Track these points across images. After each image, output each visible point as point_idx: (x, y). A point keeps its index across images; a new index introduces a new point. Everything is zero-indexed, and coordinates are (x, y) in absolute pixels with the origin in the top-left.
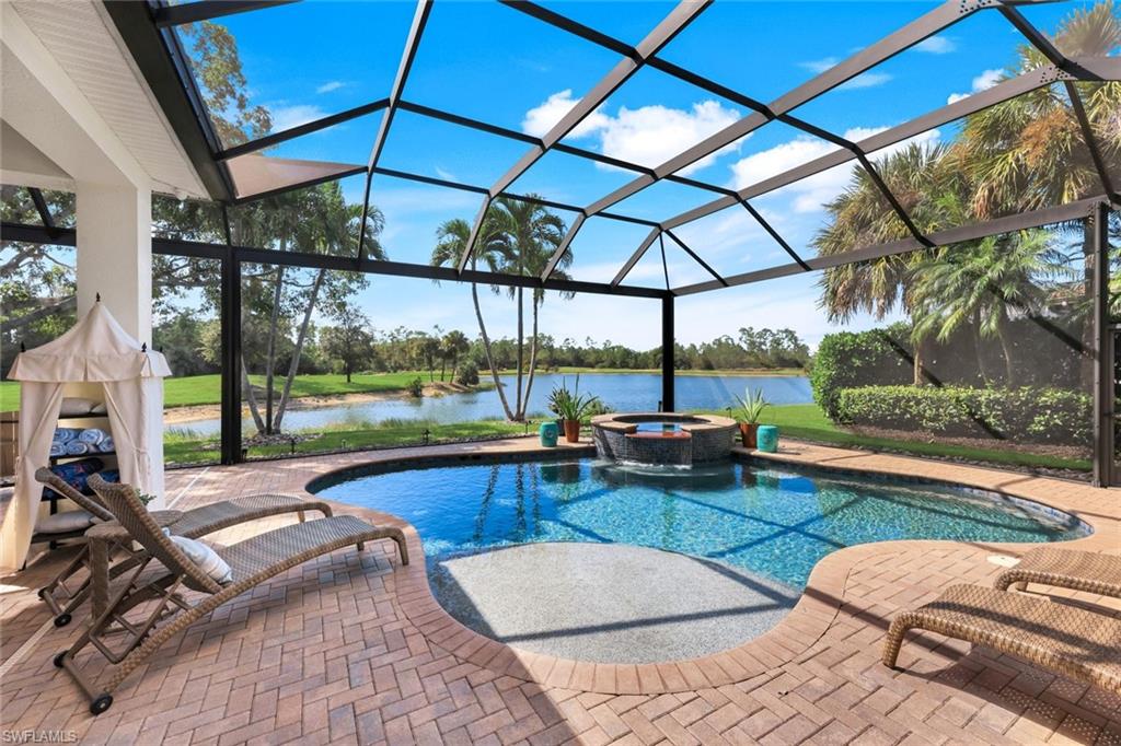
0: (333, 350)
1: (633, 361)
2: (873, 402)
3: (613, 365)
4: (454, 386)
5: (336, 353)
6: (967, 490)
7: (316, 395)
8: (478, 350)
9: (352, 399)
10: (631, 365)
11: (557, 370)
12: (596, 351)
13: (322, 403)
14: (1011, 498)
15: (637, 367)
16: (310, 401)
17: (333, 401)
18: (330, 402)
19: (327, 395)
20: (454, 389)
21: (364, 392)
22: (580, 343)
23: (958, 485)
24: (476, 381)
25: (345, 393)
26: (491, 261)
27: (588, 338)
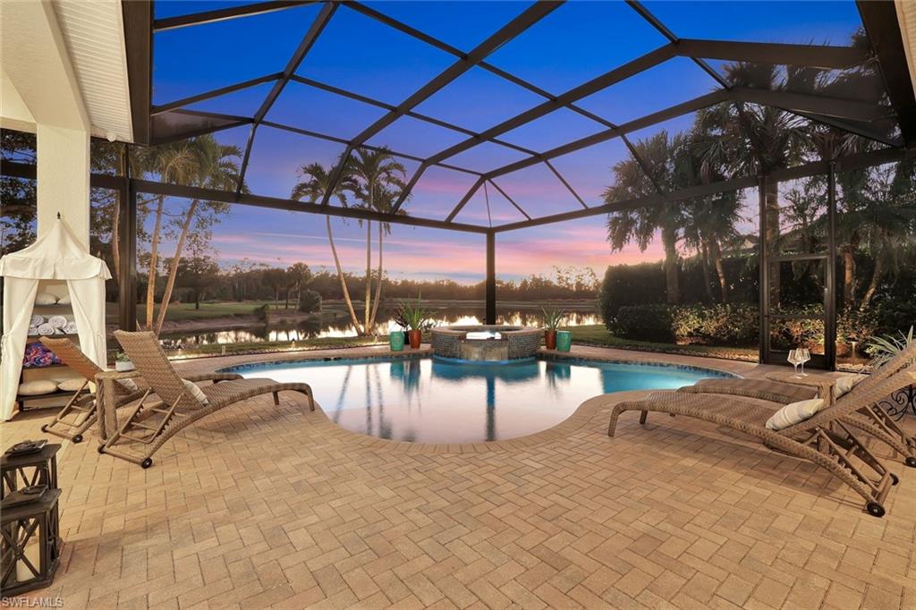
26: (343, 198)
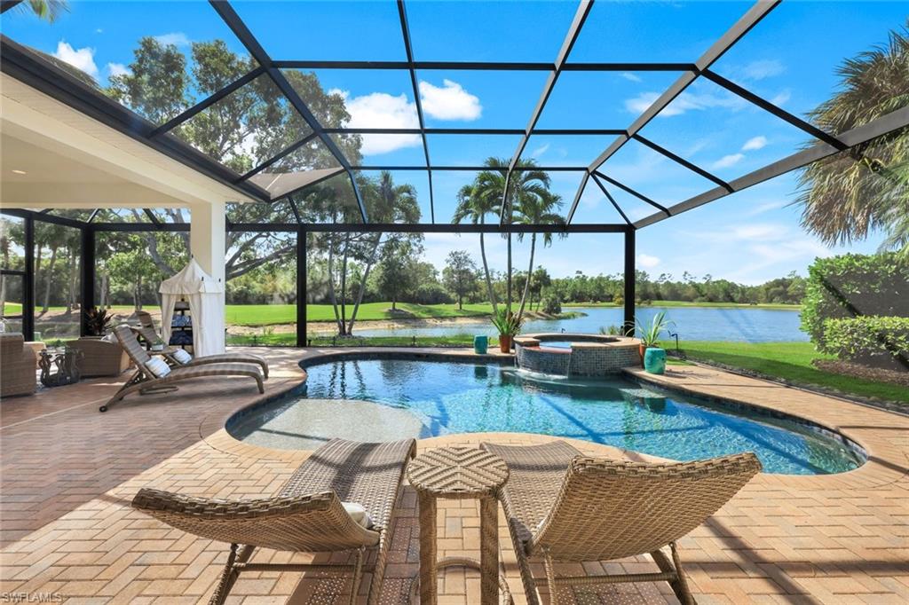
0: (451, 286)
1: (740, 295)
2: (855, 335)
3: (712, 299)
4: (539, 314)
5: (451, 287)
6: (816, 429)
7: (435, 318)
8: (575, 285)
9: (460, 321)
10: (737, 299)
11: (650, 303)
12: (696, 286)
13: (439, 323)
14: (849, 442)
15: (742, 301)
16: (431, 321)
17: (448, 322)
18: (444, 323)
19: (443, 318)
20: (539, 317)
21: (468, 317)
22: (676, 278)
23: (809, 423)
24: (558, 310)
25: (455, 317)
27: (686, 273)
